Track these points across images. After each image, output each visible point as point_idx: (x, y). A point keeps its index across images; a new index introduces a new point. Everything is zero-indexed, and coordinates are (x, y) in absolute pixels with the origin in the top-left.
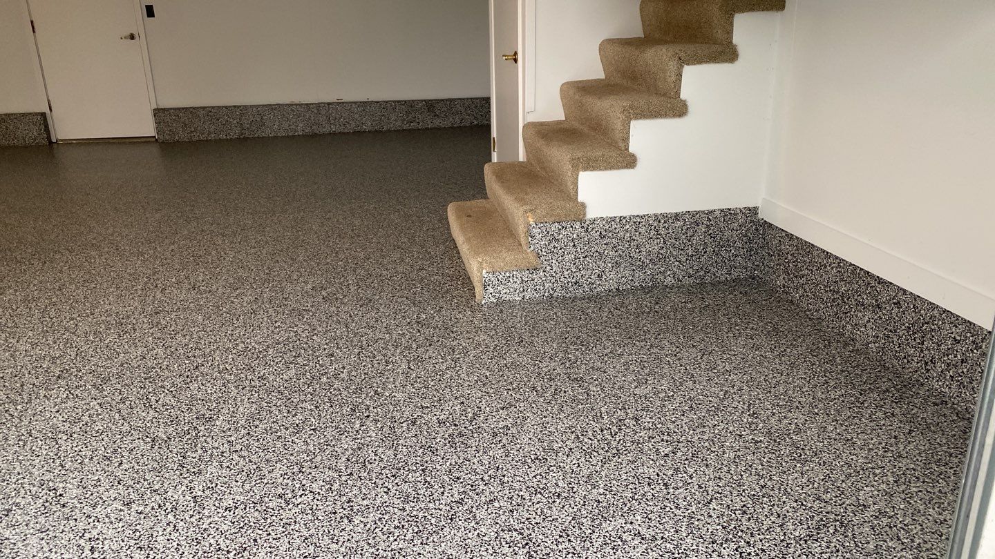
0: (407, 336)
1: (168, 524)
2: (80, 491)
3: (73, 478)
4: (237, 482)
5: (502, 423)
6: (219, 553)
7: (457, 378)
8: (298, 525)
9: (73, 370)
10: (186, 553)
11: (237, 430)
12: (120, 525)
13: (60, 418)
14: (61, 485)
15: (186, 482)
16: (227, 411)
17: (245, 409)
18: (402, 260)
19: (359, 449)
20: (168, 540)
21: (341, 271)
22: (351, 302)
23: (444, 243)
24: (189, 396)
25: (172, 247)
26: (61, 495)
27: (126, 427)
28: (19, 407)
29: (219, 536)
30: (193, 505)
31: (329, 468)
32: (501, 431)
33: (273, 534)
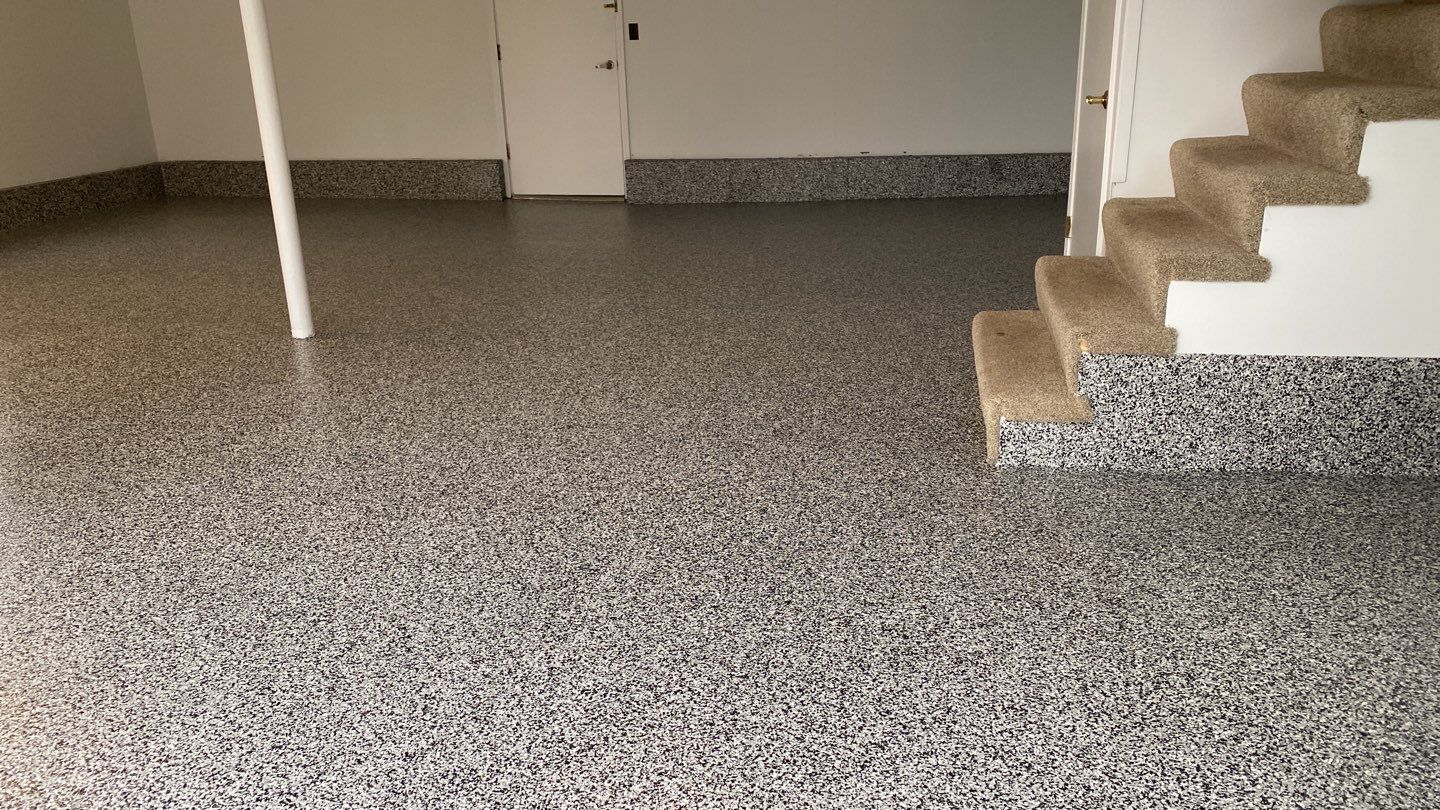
0: (872, 499)
1: (513, 696)
2: (431, 635)
3: (427, 619)
4: (605, 658)
5: (975, 646)
6: (560, 745)
7: (927, 569)
8: (662, 730)
9: (461, 487)
10: (524, 737)
11: (622, 591)
12: (462, 686)
13: (432, 544)
14: (413, 625)
15: (547, 647)
16: (618, 565)
17: (640, 565)
18: (895, 389)
19: (766, 644)
20: (508, 716)
21: (807, 396)
22: (808, 442)
23: (962, 370)
24: (579, 537)
25: (609, 344)
26: (409, 637)
27: (498, 567)
28: (393, 523)
29: (565, 724)
30: (547, 677)
31: (721, 663)
32: (969, 657)
33: (629, 735)
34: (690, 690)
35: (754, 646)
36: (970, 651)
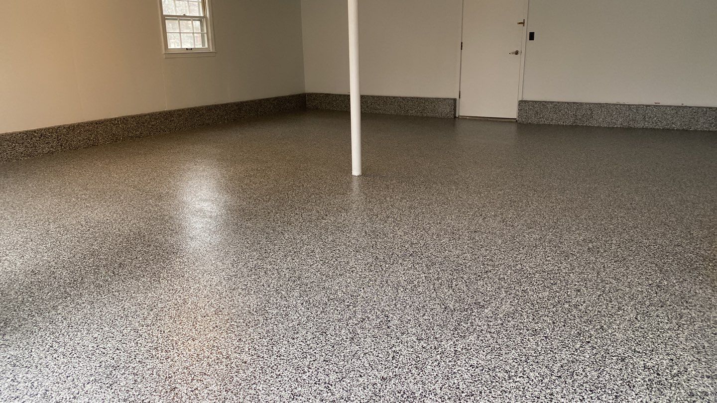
1: (436, 361)
2: (399, 322)
3: (398, 314)
4: (484, 351)
6: (457, 390)
8: (511, 395)
9: (420, 253)
10: (439, 382)
11: (496, 319)
12: (412, 350)
13: (404, 278)
14: (391, 316)
15: (455, 340)
16: (494, 305)
17: (506, 307)
18: (664, 235)
20: (433, 370)
21: (610, 232)
22: (608, 257)
24: (475, 288)
26: (389, 321)
27: (434, 295)
28: (387, 266)
29: (460, 380)
30: (453, 355)
33: (493, 393)
34: (528, 377)
35: (566, 361)
36: (700, 390)
